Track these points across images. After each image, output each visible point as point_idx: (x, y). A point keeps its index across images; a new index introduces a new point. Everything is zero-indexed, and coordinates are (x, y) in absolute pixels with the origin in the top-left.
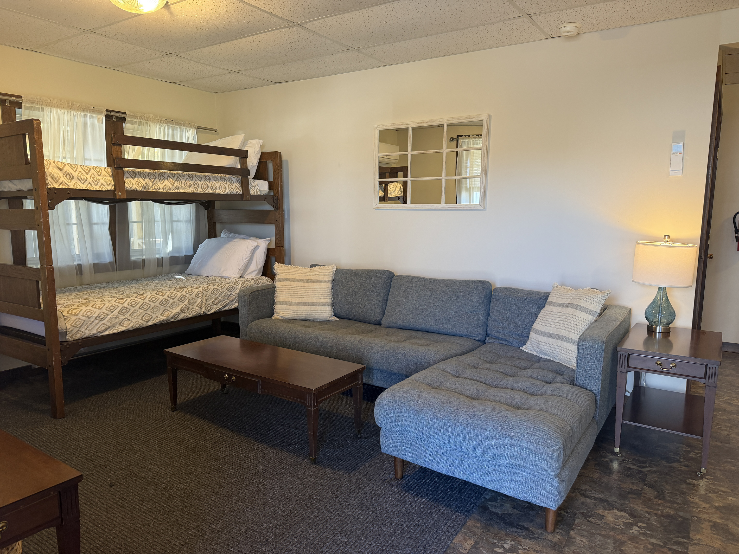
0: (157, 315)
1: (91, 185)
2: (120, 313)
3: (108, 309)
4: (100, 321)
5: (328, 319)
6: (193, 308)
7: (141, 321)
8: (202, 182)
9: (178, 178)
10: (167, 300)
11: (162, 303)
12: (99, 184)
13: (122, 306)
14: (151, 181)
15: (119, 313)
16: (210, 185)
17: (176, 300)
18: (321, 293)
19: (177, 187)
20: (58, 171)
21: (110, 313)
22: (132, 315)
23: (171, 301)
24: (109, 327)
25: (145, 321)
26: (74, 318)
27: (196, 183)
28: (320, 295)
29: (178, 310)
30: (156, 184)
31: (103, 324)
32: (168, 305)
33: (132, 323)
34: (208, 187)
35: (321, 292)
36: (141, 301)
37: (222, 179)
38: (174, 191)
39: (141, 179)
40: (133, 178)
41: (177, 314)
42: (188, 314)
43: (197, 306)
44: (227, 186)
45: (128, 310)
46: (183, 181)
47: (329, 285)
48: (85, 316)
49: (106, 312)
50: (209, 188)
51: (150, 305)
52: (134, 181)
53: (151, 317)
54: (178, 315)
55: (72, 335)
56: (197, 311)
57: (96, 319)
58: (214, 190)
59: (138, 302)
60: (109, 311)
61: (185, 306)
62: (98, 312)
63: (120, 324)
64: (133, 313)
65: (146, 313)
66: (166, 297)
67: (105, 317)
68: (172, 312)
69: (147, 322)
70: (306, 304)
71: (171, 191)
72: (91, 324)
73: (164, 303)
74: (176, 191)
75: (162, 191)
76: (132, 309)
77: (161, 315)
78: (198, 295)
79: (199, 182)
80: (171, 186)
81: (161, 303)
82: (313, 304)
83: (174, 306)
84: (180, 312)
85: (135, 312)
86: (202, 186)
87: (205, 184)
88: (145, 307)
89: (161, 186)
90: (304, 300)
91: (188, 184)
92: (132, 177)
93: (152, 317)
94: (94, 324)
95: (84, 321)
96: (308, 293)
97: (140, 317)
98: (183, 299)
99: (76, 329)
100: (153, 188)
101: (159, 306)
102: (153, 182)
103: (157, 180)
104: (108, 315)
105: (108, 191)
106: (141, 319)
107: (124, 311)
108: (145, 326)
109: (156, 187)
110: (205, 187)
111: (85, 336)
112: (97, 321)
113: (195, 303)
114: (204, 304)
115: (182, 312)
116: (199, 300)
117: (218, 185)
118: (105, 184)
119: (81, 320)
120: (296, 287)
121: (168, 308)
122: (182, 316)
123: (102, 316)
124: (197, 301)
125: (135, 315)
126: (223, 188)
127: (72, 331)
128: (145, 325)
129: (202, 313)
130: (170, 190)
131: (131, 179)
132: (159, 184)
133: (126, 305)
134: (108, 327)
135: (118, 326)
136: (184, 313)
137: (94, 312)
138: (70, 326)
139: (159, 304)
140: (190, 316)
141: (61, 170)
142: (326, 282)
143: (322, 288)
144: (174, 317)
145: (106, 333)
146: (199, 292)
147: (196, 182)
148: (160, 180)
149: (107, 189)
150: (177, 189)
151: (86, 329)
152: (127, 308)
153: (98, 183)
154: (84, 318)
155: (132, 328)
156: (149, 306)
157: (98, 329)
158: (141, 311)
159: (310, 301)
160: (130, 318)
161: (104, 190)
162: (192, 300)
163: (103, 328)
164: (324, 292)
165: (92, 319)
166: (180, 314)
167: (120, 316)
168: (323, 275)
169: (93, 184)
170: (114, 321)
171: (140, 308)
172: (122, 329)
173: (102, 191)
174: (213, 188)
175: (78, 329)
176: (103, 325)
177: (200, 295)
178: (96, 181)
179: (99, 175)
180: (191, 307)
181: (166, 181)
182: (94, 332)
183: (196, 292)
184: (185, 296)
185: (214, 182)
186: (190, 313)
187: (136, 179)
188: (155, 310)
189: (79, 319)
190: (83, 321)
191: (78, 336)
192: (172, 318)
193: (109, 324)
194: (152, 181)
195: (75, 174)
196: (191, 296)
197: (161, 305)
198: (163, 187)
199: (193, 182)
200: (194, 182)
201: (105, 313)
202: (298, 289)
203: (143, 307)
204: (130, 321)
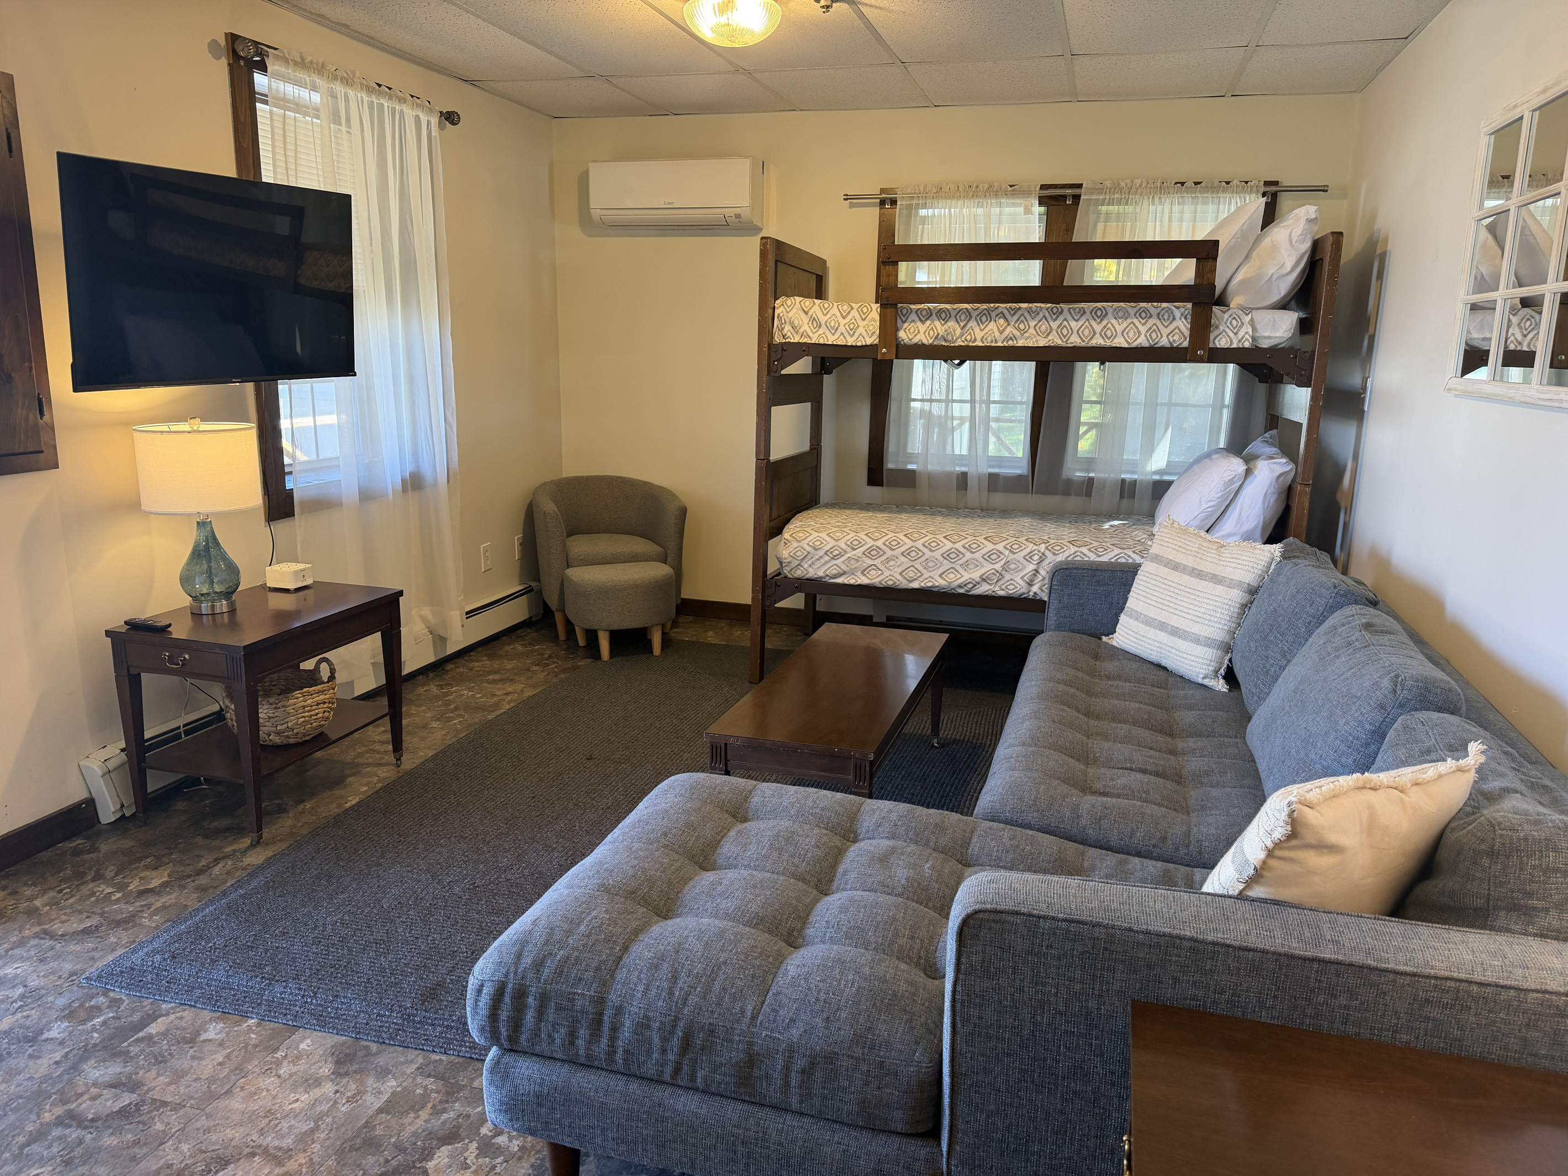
0: (931, 574)
1: (844, 337)
2: (868, 553)
3: (848, 543)
4: (832, 558)
5: (1200, 681)
6: (1011, 580)
7: (899, 577)
8: (1080, 323)
9: (1022, 318)
10: (960, 552)
11: (947, 556)
12: (857, 335)
13: (872, 543)
14: (960, 325)
15: (864, 554)
16: (1098, 328)
17: (978, 555)
18: (1202, 610)
19: (1011, 335)
20: (803, 315)
21: (850, 549)
22: (887, 563)
23: (968, 555)
24: (844, 573)
25: (905, 578)
26: (795, 544)
27: (1065, 326)
28: (1197, 614)
29: (976, 575)
30: (971, 330)
31: (836, 564)
32: (960, 562)
33: (883, 577)
34: (1095, 333)
35: (1205, 606)
36: (909, 543)
37: (1140, 314)
38: (1005, 344)
39: (937, 323)
40: (923, 322)
41: (970, 583)
42: (997, 588)
43: (1022, 578)
44: (1143, 329)
45: (882, 553)
46: (1032, 323)
47: (1237, 596)
48: (811, 546)
49: (844, 547)
50: (1098, 335)
51: (924, 554)
52: (922, 327)
53: (919, 574)
54: (975, 586)
55: (791, 570)
56: (1019, 587)
57: (826, 553)
58: (1109, 339)
59: (902, 543)
60: (849, 546)
61: (993, 571)
62: (832, 543)
63: (862, 573)
64: (888, 560)
65: (912, 566)
66: (959, 546)
67: (840, 555)
68: (962, 576)
69: (911, 581)
70: (1163, 626)
71: (1000, 344)
72: (818, 560)
73: (953, 556)
74: (1011, 343)
75: (981, 344)
76: (889, 553)
77: (940, 576)
78: (1031, 557)
79: (1073, 324)
80: (997, 334)
81: (945, 555)
82: (1175, 632)
83: (971, 567)
84: (978, 580)
85: (893, 560)
86: (1080, 332)
87: (1087, 327)
88: (913, 554)
89: (979, 334)
90: (1163, 617)
91: (1043, 328)
92: (921, 320)
93: (922, 575)
94: (823, 561)
95: (809, 553)
96: (1178, 602)
97: (900, 570)
98: (994, 557)
99: (795, 563)
100: (963, 339)
101: (941, 559)
102: (962, 329)
103: (972, 323)
104: (846, 552)
105: (866, 346)
106: (900, 574)
107: (874, 553)
108: (905, 587)
109: (969, 338)
110: (1086, 332)
111: (807, 576)
112: (827, 558)
113: (1020, 570)
114: (1041, 578)
115: (984, 580)
116: (1031, 567)
117: (1119, 329)
118: (864, 333)
119: (804, 549)
120: (1162, 580)
121: (958, 568)
122: (983, 589)
123: (837, 552)
124: (1025, 567)
125: (891, 563)
126: (1131, 334)
127: (789, 563)
128: (904, 584)
129: (1031, 594)
130: (996, 341)
131: (919, 324)
132: (977, 330)
133: (879, 543)
134: (842, 572)
135: (859, 574)
136: (988, 583)
137: (825, 543)
138: (787, 555)
139: (942, 555)
140: (1001, 593)
141: (806, 313)
142: (1231, 584)
143: (1213, 597)
144: (965, 585)
145: (839, 580)
146: (1036, 552)
147: (1065, 323)
148: (979, 322)
149: (864, 344)
150: (1011, 338)
151: (810, 566)
152: (880, 549)
153: (854, 332)
154: (808, 548)
155: (881, 584)
156: (921, 554)
157: (826, 570)
158: (904, 559)
159: (1174, 621)
160: (882, 567)
161: (859, 344)
162: (1015, 563)
163: (834, 572)
164: (1211, 607)
165: (821, 553)
166: (978, 583)
167: (865, 559)
168: (1233, 565)
169: (846, 334)
170: (854, 565)
171: (902, 554)
172: (864, 580)
173: (856, 346)
174: (1105, 334)
175: (798, 562)
176: (835, 567)
177: (1036, 557)
178: (851, 330)
179: (864, 320)
180: (1007, 577)
181: (992, 325)
182: (821, 573)
183: (1028, 550)
184: (1001, 553)
185: (1114, 321)
186: (1003, 587)
187: (928, 322)
188: (931, 564)
189: (802, 548)
190: (806, 553)
191: (799, 573)
192: (960, 586)
193: (844, 567)
194: (962, 325)
195: (823, 319)
196: (1012, 556)
197: (945, 558)
198: (983, 337)
199: (1058, 323)
200: (1061, 324)
201: (842, 549)
202: (1164, 587)
203: (908, 554)
204: (880, 572)
